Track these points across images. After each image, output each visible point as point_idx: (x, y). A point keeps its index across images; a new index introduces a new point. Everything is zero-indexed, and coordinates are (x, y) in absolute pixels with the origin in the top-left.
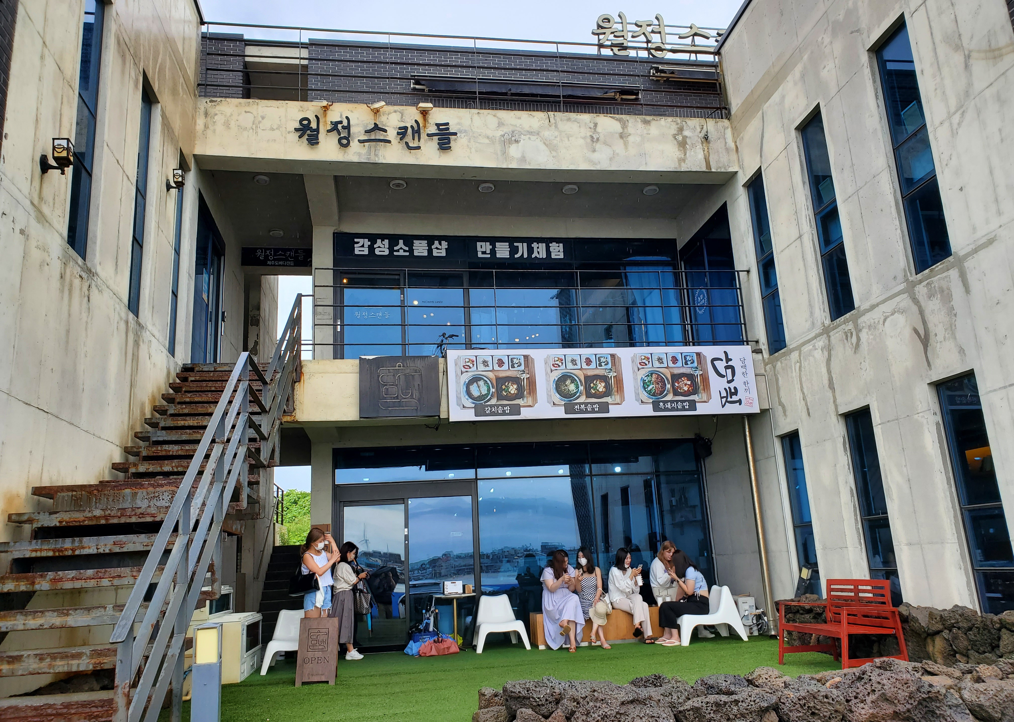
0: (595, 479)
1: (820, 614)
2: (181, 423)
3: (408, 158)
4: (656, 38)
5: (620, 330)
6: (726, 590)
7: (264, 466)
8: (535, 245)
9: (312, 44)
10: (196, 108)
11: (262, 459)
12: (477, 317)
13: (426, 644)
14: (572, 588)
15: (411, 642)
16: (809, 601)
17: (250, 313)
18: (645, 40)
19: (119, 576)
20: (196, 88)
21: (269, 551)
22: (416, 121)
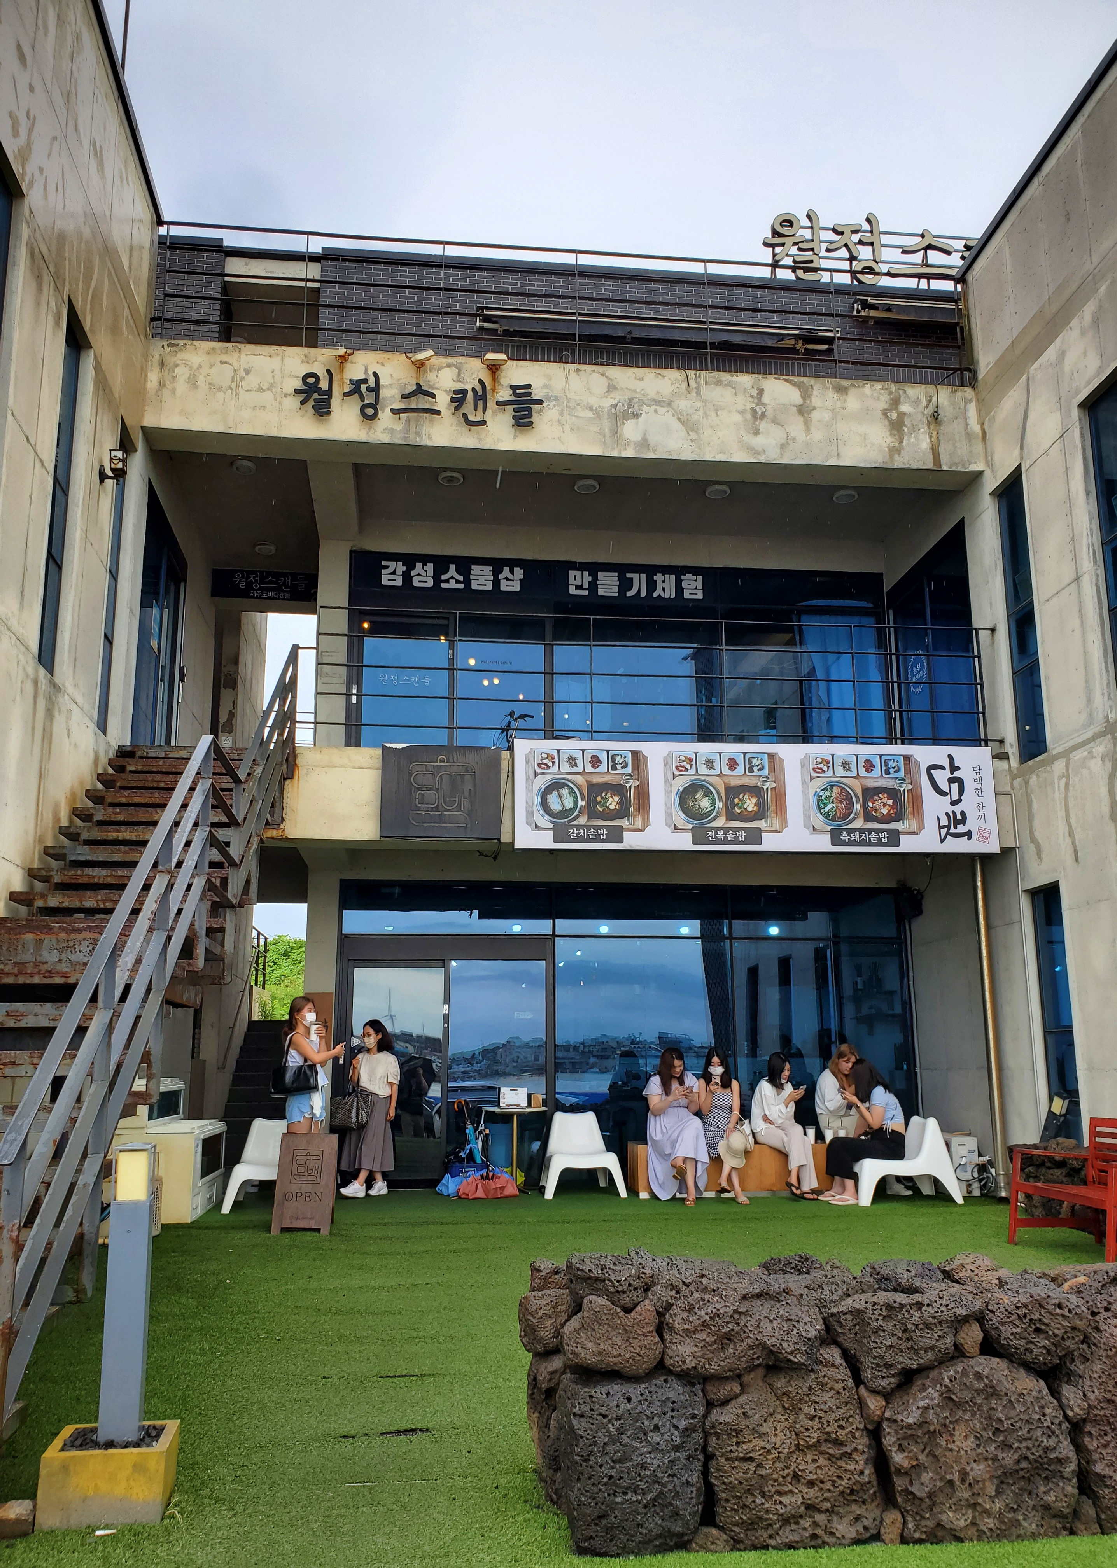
0: (736, 944)
1: (1077, 1171)
2: (113, 835)
3: (467, 440)
4: (865, 253)
5: (788, 716)
6: (932, 1124)
7: (232, 906)
8: (658, 577)
9: (326, 257)
10: (147, 356)
11: (230, 895)
12: (564, 688)
13: (470, 1180)
14: (695, 1108)
15: (447, 1176)
16: (1062, 1149)
17: (223, 669)
18: (848, 256)
19: (13, 1063)
20: (147, 324)
21: (242, 1028)
22: (481, 381)
